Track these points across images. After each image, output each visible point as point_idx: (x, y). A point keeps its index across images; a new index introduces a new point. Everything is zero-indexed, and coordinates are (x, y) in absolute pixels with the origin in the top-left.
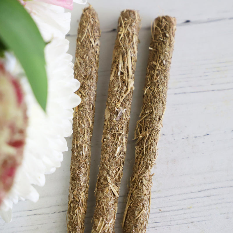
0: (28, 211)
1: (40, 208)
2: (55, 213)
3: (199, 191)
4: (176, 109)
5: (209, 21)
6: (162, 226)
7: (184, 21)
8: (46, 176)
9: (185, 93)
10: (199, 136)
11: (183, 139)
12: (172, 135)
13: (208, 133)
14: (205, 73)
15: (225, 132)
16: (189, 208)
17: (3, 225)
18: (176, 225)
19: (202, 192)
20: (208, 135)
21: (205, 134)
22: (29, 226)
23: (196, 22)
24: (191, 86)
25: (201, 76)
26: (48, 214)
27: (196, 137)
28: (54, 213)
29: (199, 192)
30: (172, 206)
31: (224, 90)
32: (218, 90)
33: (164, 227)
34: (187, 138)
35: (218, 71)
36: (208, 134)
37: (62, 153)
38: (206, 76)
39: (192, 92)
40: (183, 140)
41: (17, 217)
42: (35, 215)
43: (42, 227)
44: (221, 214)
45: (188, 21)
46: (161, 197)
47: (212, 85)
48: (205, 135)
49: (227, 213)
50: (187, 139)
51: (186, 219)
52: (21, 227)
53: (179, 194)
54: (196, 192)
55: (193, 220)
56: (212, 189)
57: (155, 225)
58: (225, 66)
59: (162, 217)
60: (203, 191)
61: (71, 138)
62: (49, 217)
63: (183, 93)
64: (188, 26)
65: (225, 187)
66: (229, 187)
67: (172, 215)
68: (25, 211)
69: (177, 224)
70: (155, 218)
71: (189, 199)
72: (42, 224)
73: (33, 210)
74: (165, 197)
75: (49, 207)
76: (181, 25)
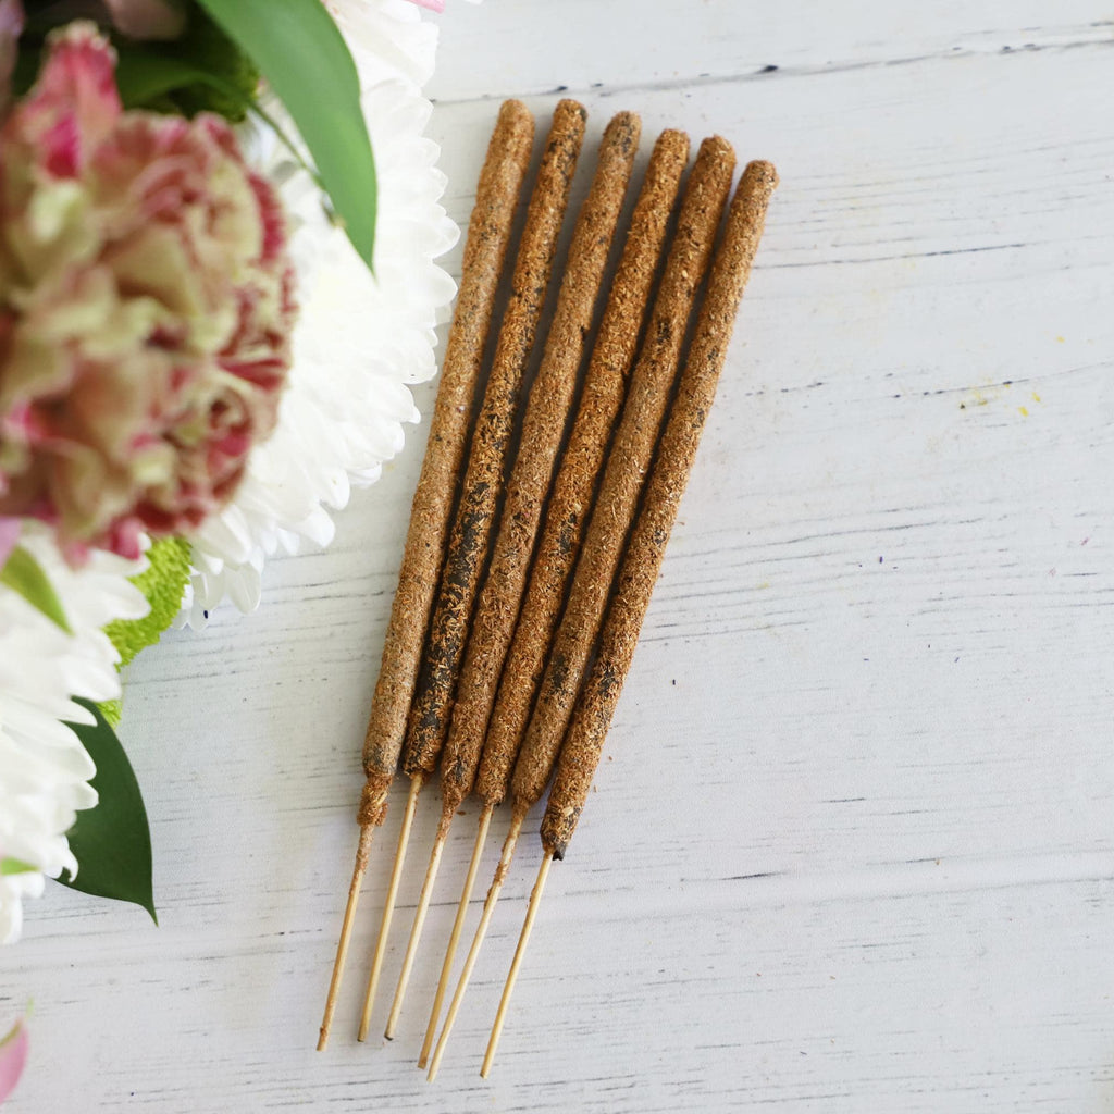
0: (307, 586)
1: (341, 580)
2: (382, 593)
3: (791, 540)
5: (832, 69)
6: (683, 636)
7: (759, 68)
10: (795, 389)
11: (749, 394)
13: (819, 381)
14: (814, 212)
15: (869, 378)
16: (761, 588)
17: (236, 624)
18: (722, 633)
19: (798, 543)
20: (821, 387)
21: (810, 382)
22: (307, 628)
23: (792, 72)
24: (774, 250)
25: (804, 222)
26: (363, 596)
27: (786, 391)
28: (378, 594)
29: (790, 542)
30: (712, 581)
31: (869, 260)
32: (852, 261)
33: (689, 638)
34: (761, 393)
35: (852, 208)
36: (820, 384)
37: (399, 425)
38: (820, 221)
39: (779, 266)
40: (750, 397)
41: (276, 603)
42: (325, 598)
43: (344, 631)
44: (850, 605)
45: (771, 69)
47: (835, 246)
48: (810, 386)
49: (868, 602)
50: (760, 396)
51: (750, 616)
52: (287, 630)
53: (734, 549)
54: (781, 543)
55: (770, 620)
56: (826, 535)
57: (662, 632)
58: (875, 196)
59: (685, 610)
60: (802, 540)
61: (431, 388)
62: (365, 604)
64: (771, 82)
65: (864, 531)
66: (874, 530)
67: (711, 607)
68: (298, 587)
69: (727, 632)
70: (663, 612)
71: (759, 562)
72: (345, 624)
73: (322, 584)
74: (693, 555)
75: (365, 578)
76: (749, 78)
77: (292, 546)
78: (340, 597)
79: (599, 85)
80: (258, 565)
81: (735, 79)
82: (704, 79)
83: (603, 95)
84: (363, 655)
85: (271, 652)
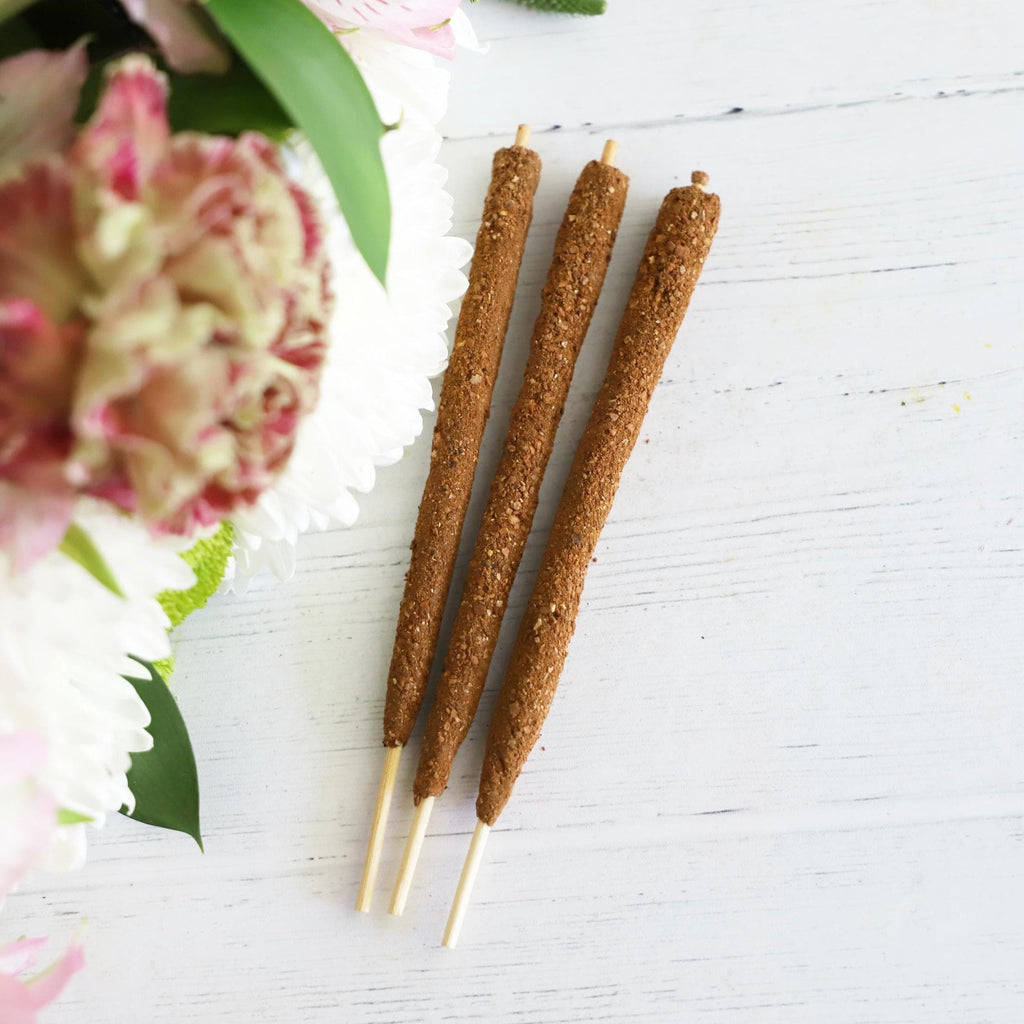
0: (334, 557)
1: (364, 552)
2: (399, 563)
3: (754, 518)
4: (703, 321)
5: (790, 111)
6: (661, 602)
7: (729, 110)
8: (378, 469)
9: (725, 282)
10: (757, 388)
11: (718, 392)
12: (691, 382)
13: (779, 381)
14: (774, 234)
15: (821, 378)
16: (728, 561)
17: (273, 590)
18: (694, 600)
19: (761, 522)
20: (780, 386)
21: (772, 382)
22: (335, 593)
23: (758, 113)
24: (740, 267)
25: (765, 243)
26: (383, 566)
27: (750, 389)
28: (396, 564)
29: (753, 521)
30: (685, 555)
31: (822, 276)
32: (806, 277)
33: (665, 604)
34: (728, 391)
35: (808, 231)
36: (779, 383)
38: (780, 242)
39: (744, 281)
40: (717, 395)
41: (307, 571)
42: (350, 567)
43: (366, 596)
44: (806, 576)
45: (737, 110)
46: (660, 532)
47: (792, 263)
48: (771, 386)
49: (821, 574)
50: (727, 394)
51: (719, 585)
52: (317, 595)
53: (704, 526)
54: (745, 522)
55: (736, 588)
56: (785, 515)
57: (641, 599)
58: (826, 220)
59: (662, 580)
60: (763, 519)
62: (384, 572)
63: (720, 282)
64: (737, 121)
65: (818, 511)
66: (826, 511)
67: (685, 577)
68: (327, 557)
69: (698, 599)
71: (727, 538)
72: (368, 590)
73: (346, 556)
74: (669, 532)
75: (384, 550)
76: (718, 119)
77: (322, 523)
78: (364, 566)
79: (589, 124)
80: (292, 539)
81: (706, 119)
82: (679, 120)
83: (592, 133)
84: (383, 618)
85: (304, 614)
